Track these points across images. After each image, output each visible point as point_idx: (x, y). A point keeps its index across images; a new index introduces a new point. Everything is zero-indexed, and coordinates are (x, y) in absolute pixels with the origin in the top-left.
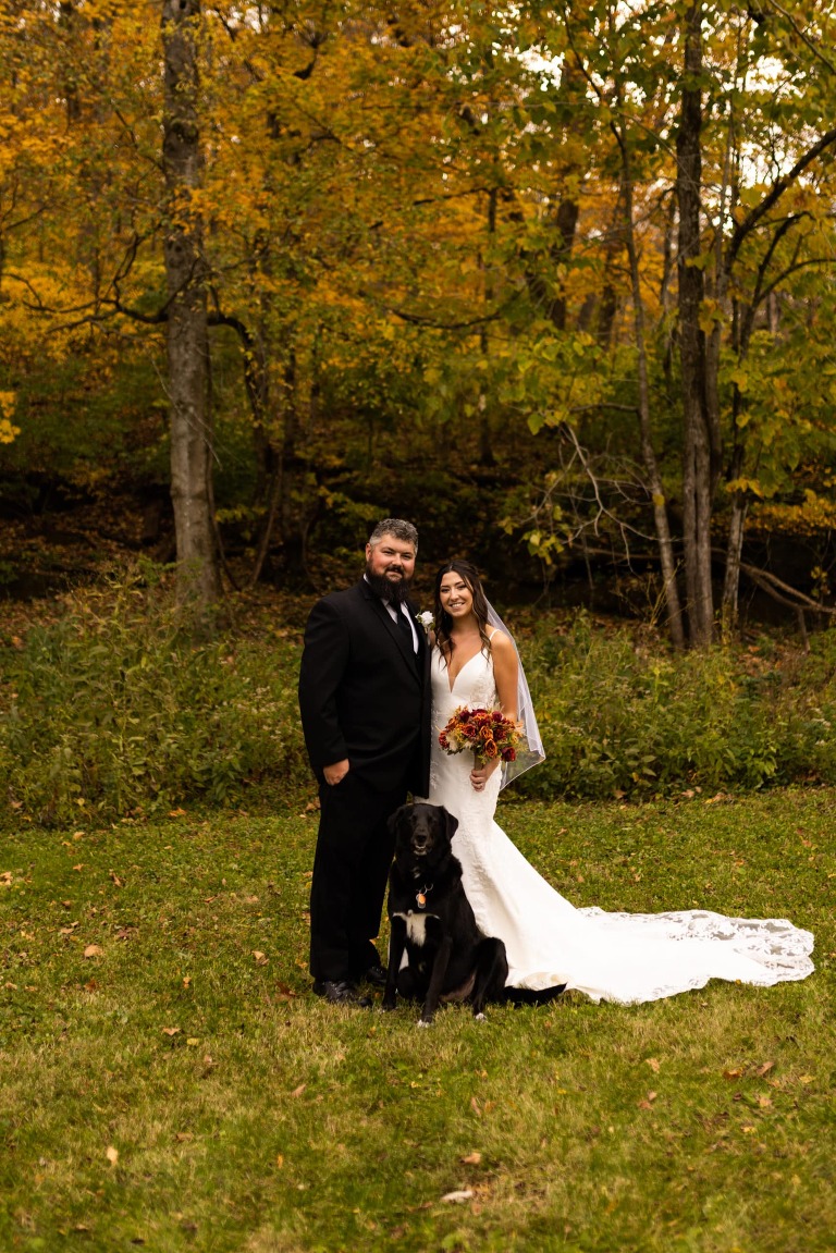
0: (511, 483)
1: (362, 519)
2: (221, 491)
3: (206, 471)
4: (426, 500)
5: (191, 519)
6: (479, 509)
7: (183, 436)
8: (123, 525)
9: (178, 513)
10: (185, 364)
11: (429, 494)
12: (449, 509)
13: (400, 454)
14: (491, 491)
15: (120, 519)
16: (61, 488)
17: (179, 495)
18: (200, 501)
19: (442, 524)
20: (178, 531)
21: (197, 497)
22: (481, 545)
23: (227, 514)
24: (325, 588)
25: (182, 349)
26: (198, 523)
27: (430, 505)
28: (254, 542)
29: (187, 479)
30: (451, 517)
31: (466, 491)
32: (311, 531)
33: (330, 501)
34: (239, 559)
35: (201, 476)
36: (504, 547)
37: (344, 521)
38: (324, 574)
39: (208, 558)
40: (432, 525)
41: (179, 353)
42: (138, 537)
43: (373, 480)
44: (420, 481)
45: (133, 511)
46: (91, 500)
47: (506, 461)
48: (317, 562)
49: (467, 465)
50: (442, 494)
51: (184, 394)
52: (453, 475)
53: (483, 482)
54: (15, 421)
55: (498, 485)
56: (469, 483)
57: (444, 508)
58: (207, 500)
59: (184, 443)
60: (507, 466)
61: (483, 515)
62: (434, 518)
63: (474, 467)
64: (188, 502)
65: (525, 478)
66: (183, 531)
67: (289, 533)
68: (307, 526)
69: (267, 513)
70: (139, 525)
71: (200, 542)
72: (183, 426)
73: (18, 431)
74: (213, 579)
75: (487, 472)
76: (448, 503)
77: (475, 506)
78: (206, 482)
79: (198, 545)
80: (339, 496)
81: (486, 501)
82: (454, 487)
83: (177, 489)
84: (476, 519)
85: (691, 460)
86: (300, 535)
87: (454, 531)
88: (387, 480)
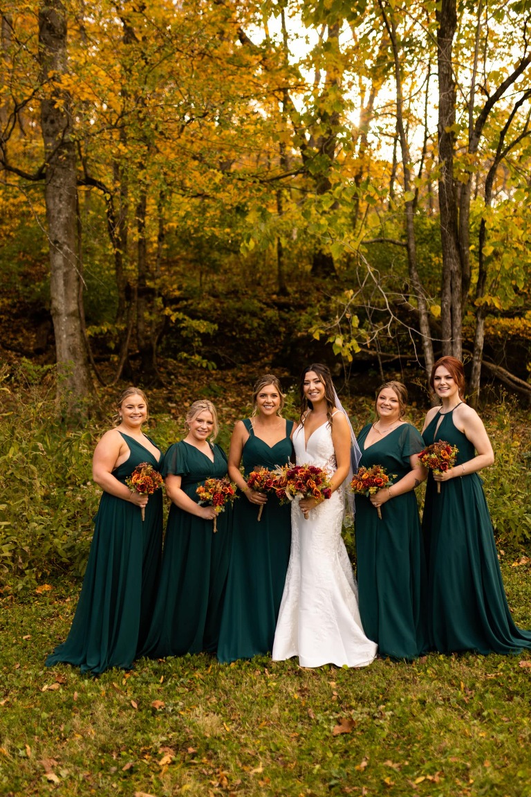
0: (301, 307)
1: (198, 332)
2: (90, 315)
3: (78, 294)
4: (242, 319)
5: (67, 332)
6: (280, 325)
7: (59, 268)
8: (21, 340)
9: (57, 328)
10: (60, 212)
11: (245, 315)
12: (259, 325)
13: (221, 288)
14: (287, 313)
15: (18, 335)
17: (58, 314)
18: (74, 318)
19: (254, 336)
20: (58, 342)
21: (71, 315)
22: (284, 351)
23: (96, 329)
24: (170, 383)
25: (57, 201)
26: (72, 335)
27: (245, 323)
28: (117, 351)
29: (64, 302)
30: (261, 332)
31: (271, 313)
32: (159, 342)
33: (173, 319)
34: (107, 363)
35: (74, 299)
36: (302, 351)
37: (184, 333)
38: (169, 374)
39: (81, 362)
40: (247, 336)
41: (55, 203)
42: (31, 348)
43: (204, 305)
44: (238, 305)
45: (28, 329)
47: (296, 292)
48: (164, 365)
49: (269, 295)
50: (253, 314)
51: (60, 236)
52: (260, 301)
53: (281, 307)
55: (292, 308)
56: (272, 307)
57: (256, 325)
58: (80, 318)
59: (60, 273)
60: (297, 295)
61: (282, 329)
62: (248, 331)
63: (274, 297)
64: (64, 319)
65: (314, 302)
66: (61, 341)
67: (143, 343)
68: (157, 337)
69: (126, 329)
70: (31, 339)
71: (74, 349)
72: (59, 260)
74: (85, 378)
75: (283, 300)
76: (258, 321)
77: (277, 324)
78: (78, 304)
79: (73, 352)
80: (181, 316)
81: (283, 320)
82: (262, 309)
83: (56, 310)
84: (279, 333)
85: (448, 282)
86: (151, 345)
87: (263, 341)
88: (213, 305)
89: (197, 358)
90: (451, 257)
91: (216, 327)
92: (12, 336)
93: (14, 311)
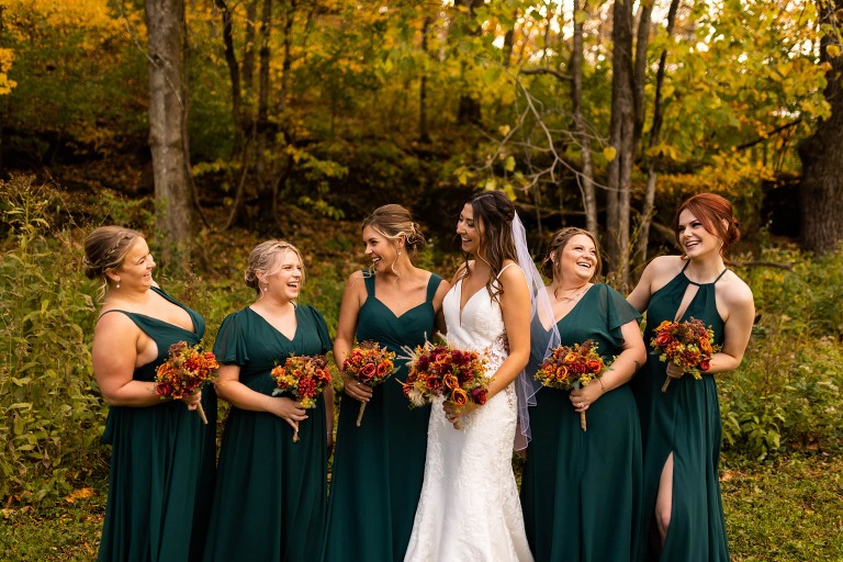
0: (444, 157)
1: (325, 175)
2: (197, 149)
3: (182, 122)
4: (377, 165)
5: (167, 167)
6: (420, 175)
7: (160, 89)
8: (123, 178)
9: (155, 160)
10: (161, 20)
11: (381, 161)
12: (397, 173)
13: (356, 131)
14: (428, 161)
15: (121, 173)
16: (69, 144)
17: (157, 143)
18: (175, 150)
19: (390, 184)
20: (156, 177)
21: (173, 145)
23: (207, 167)
25: (158, 6)
26: (174, 170)
27: (380, 170)
28: (232, 194)
29: (165, 130)
30: (398, 180)
31: (410, 161)
32: (282, 186)
33: (297, 158)
34: (221, 208)
35: (177, 126)
36: (443, 203)
37: (309, 176)
38: (292, 223)
39: (184, 202)
40: (382, 185)
41: (155, 9)
42: (135, 187)
43: (336, 147)
44: (374, 149)
45: (134, 166)
46: (99, 157)
47: (439, 140)
48: (288, 213)
49: (409, 141)
50: (391, 161)
51: (161, 49)
52: (398, 146)
53: (422, 155)
54: (10, 75)
55: (434, 158)
56: (412, 155)
57: (392, 172)
58: (183, 149)
59: (160, 95)
60: (440, 144)
61: (423, 180)
63: (415, 144)
64: (165, 150)
65: (459, 150)
66: (160, 177)
67: (262, 186)
68: (278, 180)
69: (242, 168)
71: (176, 186)
72: (159, 79)
73: (14, 84)
74: (188, 221)
75: (425, 147)
76: (395, 168)
77: (417, 172)
78: (182, 133)
79: (174, 190)
80: (306, 155)
81: (424, 169)
82: (400, 156)
83: (155, 139)
84: (418, 183)
85: (618, 126)
86: (272, 191)
87: (400, 192)
88: (345, 149)
89: (322, 204)
90: (623, 97)
91: (346, 170)
92: (114, 173)
93: (120, 146)
